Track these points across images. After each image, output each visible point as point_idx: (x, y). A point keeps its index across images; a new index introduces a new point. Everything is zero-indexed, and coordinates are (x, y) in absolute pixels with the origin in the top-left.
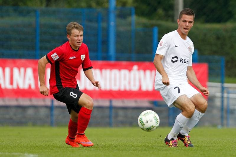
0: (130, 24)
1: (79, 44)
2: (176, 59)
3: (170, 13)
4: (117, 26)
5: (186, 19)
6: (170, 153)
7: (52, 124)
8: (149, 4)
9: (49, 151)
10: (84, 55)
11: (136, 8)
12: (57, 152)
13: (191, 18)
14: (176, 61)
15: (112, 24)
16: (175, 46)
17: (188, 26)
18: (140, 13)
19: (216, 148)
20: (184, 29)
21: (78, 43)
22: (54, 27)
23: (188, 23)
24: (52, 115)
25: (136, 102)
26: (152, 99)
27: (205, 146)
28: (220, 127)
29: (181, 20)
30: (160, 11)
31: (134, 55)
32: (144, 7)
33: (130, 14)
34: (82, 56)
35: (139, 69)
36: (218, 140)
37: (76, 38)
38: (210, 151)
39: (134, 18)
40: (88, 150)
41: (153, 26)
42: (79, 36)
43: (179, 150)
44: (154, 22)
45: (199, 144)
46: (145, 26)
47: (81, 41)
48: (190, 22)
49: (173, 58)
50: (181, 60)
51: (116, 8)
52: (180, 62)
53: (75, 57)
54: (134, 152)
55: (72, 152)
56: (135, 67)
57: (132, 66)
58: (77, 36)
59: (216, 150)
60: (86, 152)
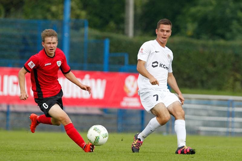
0: (83, 36)
1: (52, 52)
2: (156, 64)
3: (121, 26)
4: (70, 37)
5: (164, 29)
6: (119, 158)
7: (7, 128)
8: (101, 17)
9: (5, 153)
10: (60, 61)
11: (89, 21)
12: (12, 154)
13: (168, 28)
14: (157, 66)
15: (66, 35)
16: (156, 52)
17: (166, 35)
18: (93, 25)
19: (161, 154)
20: (163, 38)
21: (51, 50)
22: (12, 37)
23: (165, 32)
24: (7, 120)
25: (87, 109)
26: (102, 106)
27: (151, 152)
28: (165, 134)
29: (159, 30)
30: (112, 24)
31: (86, 65)
32: (97, 20)
33: (83, 26)
34: (57, 62)
35: (90, 78)
36: (163, 147)
37: (49, 45)
38: (156, 156)
39: (87, 30)
40: (41, 153)
41: (104, 38)
42: (52, 44)
43: (126, 155)
44: (106, 34)
45: (146, 150)
46: (97, 38)
47: (53, 48)
48: (167, 31)
49: (153, 63)
50: (161, 65)
51: (70, 20)
52: (160, 67)
53: (50, 64)
54: (84, 156)
55: (26, 154)
56: (87, 76)
57: (84, 75)
58: (50, 43)
59: (161, 156)
60: (40, 155)
